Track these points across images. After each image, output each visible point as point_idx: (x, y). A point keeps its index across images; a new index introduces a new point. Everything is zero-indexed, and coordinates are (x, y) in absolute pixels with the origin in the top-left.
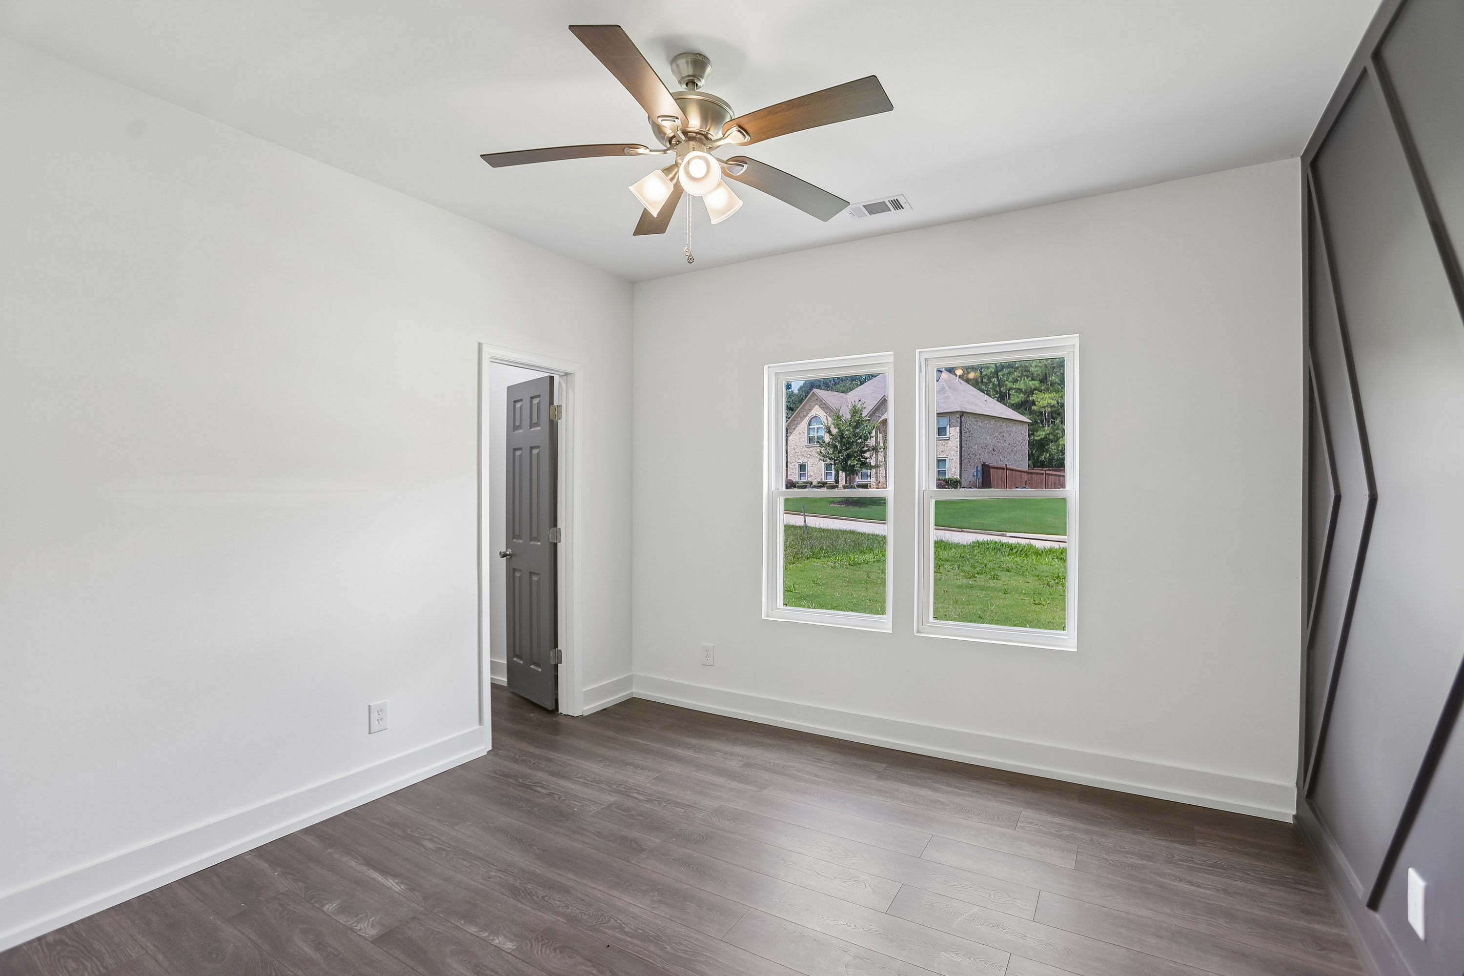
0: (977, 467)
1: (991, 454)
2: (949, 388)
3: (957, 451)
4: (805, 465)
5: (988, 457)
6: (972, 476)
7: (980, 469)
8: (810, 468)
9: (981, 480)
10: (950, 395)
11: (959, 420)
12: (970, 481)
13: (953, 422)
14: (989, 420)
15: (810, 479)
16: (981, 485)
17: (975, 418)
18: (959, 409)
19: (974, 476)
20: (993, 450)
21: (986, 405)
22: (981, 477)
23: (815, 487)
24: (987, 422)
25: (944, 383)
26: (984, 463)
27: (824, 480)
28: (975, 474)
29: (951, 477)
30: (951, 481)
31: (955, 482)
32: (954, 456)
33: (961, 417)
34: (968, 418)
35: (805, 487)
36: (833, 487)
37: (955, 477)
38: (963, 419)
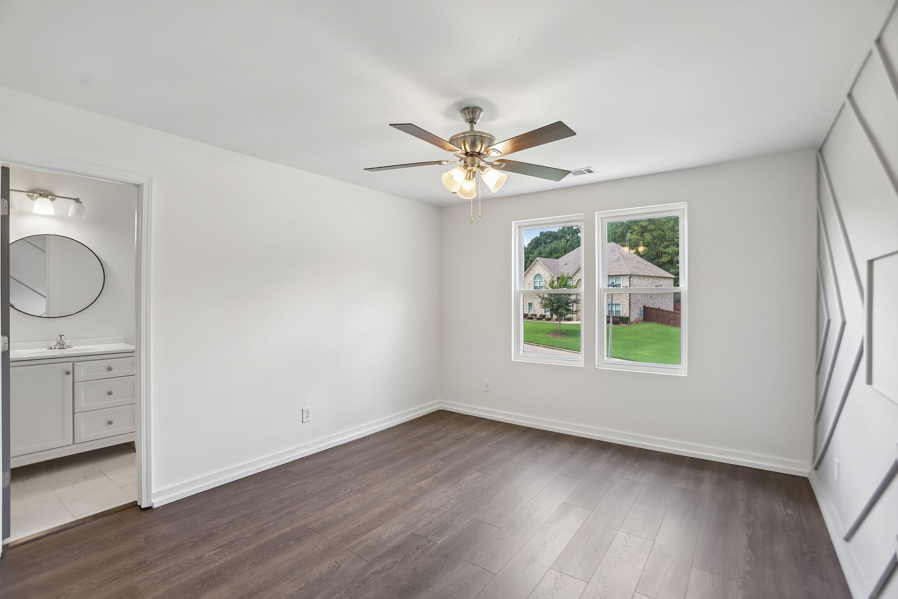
0: (640, 308)
1: (649, 300)
2: (622, 258)
3: (627, 299)
4: (532, 304)
5: (648, 302)
6: (637, 314)
7: (642, 309)
8: (535, 306)
9: (643, 316)
10: (623, 263)
11: (628, 279)
12: (636, 318)
13: (625, 281)
14: (648, 278)
15: (535, 313)
16: (642, 319)
17: (639, 278)
18: (629, 273)
19: (638, 314)
20: (651, 297)
21: (646, 268)
22: (643, 314)
23: (538, 319)
24: (647, 279)
25: (619, 255)
26: (645, 306)
27: (544, 313)
28: (639, 313)
29: (623, 315)
30: (624, 318)
31: (626, 319)
32: (625, 302)
33: (630, 278)
34: (634, 278)
35: (532, 318)
36: (549, 320)
37: (626, 315)
38: (631, 279)
